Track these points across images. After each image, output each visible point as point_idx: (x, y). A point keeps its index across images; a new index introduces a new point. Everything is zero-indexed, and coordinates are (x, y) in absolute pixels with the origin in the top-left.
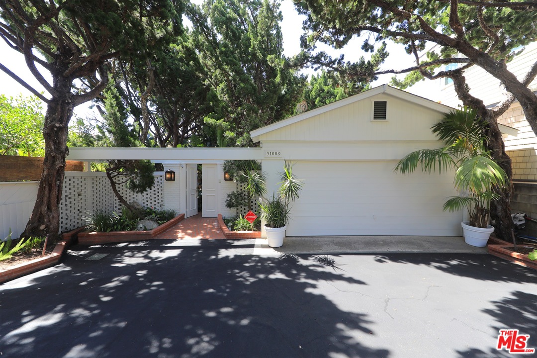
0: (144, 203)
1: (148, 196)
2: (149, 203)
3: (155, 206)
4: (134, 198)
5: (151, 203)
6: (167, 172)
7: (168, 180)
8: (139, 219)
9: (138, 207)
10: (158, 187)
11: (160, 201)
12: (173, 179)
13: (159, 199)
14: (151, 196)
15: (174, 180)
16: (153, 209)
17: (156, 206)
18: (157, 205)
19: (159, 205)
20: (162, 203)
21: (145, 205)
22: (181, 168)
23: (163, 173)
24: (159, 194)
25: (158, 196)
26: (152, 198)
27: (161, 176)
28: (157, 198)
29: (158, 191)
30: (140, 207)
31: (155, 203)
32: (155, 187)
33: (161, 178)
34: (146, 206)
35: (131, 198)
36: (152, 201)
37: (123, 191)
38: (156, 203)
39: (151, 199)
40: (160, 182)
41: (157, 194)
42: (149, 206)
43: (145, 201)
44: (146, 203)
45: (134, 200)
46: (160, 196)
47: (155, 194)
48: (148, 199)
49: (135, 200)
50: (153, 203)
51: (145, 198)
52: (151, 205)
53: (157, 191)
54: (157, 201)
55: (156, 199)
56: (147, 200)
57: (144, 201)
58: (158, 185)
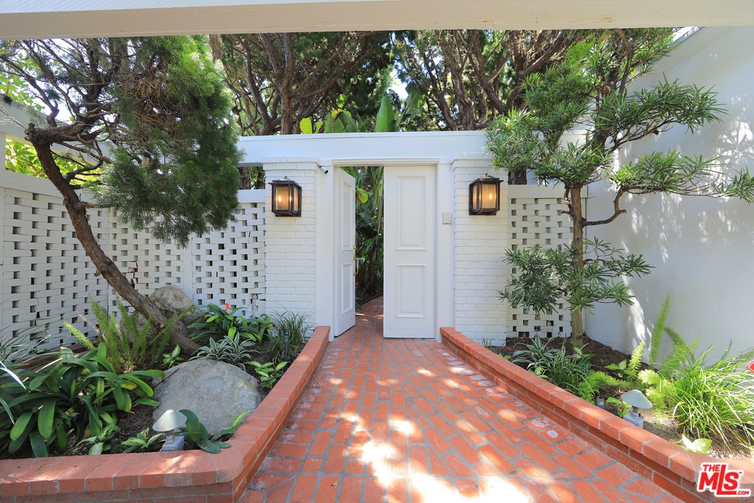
0: (199, 291)
1: (214, 269)
2: (215, 291)
3: (234, 302)
4: (169, 274)
5: (222, 291)
6: (277, 185)
7: (280, 213)
8: (176, 351)
9: (177, 305)
10: (245, 240)
11: (249, 285)
12: (296, 209)
13: (246, 280)
14: (222, 268)
15: (298, 214)
16: (229, 311)
17: (238, 302)
18: (241, 296)
19: (247, 297)
20: (256, 291)
21: (203, 296)
22: (320, 175)
23: (264, 195)
24: (249, 263)
25: (245, 268)
26: (227, 274)
27: (255, 205)
28: (241, 274)
29: (245, 252)
30: (185, 305)
31: (234, 291)
32: (235, 228)
33: (255, 210)
34: (206, 302)
35: (162, 274)
36: (227, 286)
37: (136, 253)
38: (238, 291)
39: (223, 280)
40: (251, 222)
41: (241, 262)
42: (216, 302)
43: (203, 285)
44: (206, 291)
45: (169, 280)
46: (251, 268)
47: (235, 263)
48: (214, 280)
49: (173, 280)
50: (230, 290)
51: (203, 274)
52: (223, 297)
53: (241, 252)
54: (241, 285)
55: (238, 279)
56: (210, 280)
57: (199, 286)
58: (244, 234)
